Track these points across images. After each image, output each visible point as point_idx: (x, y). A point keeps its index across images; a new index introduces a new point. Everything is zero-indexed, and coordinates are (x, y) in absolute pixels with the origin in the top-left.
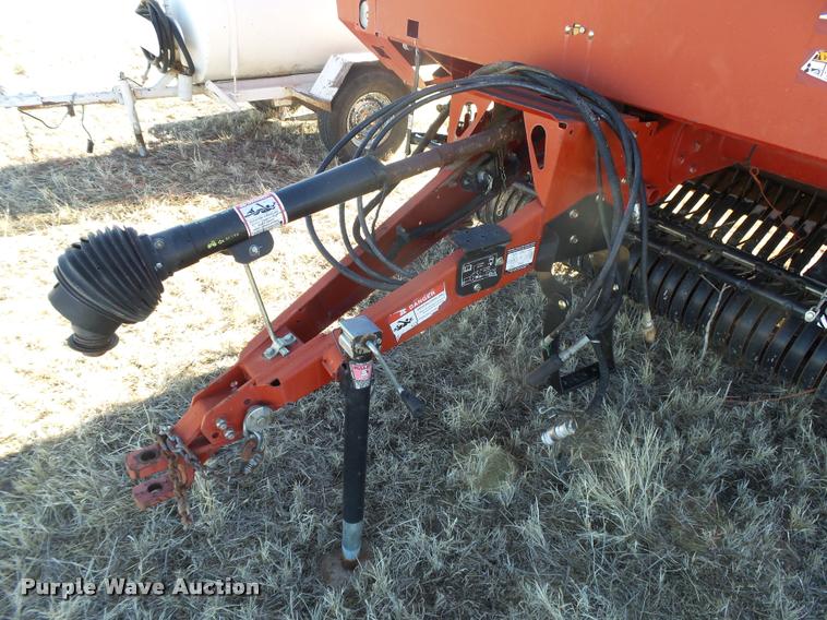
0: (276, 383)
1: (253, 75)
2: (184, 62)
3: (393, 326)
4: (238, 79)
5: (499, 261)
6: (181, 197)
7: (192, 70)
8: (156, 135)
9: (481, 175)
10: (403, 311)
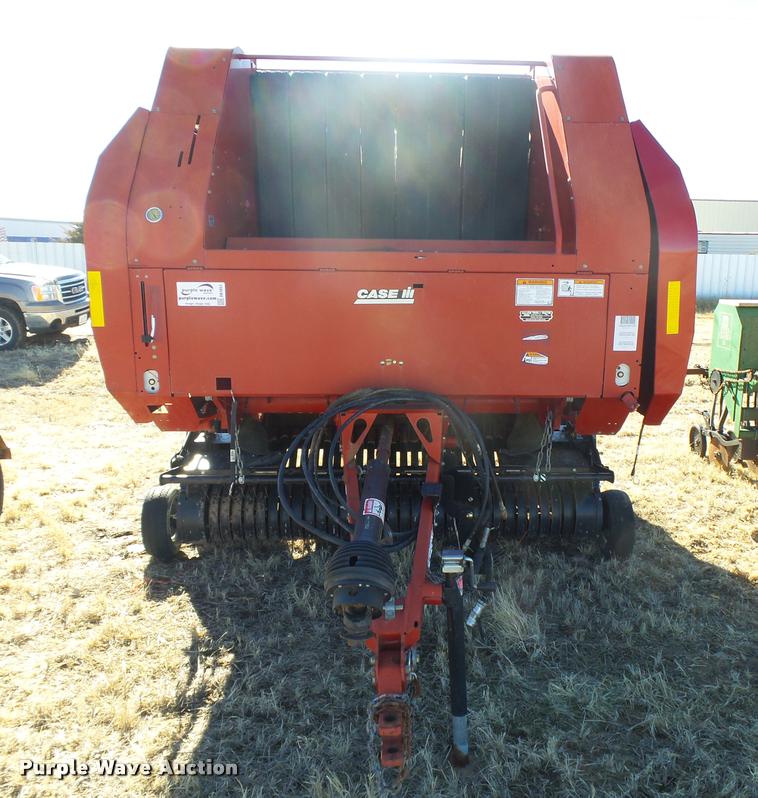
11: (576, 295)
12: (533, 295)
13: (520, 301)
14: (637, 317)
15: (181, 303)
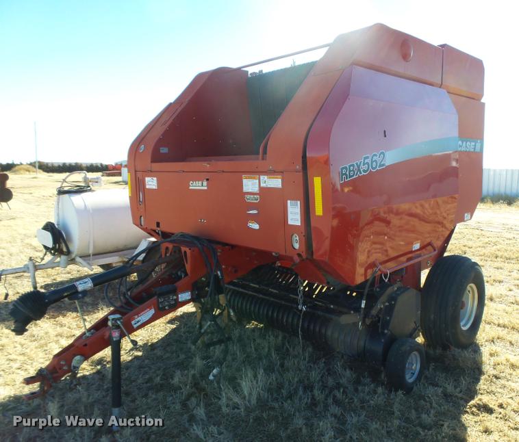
0: (86, 345)
1: (102, 252)
2: (65, 249)
3: (133, 322)
4: (94, 255)
5: (175, 297)
6: (56, 314)
7: (69, 253)
8: (45, 289)
9: (179, 273)
10: (136, 316)
11: (269, 186)
12: (250, 185)
13: (246, 189)
14: (299, 202)
15: (147, 187)
